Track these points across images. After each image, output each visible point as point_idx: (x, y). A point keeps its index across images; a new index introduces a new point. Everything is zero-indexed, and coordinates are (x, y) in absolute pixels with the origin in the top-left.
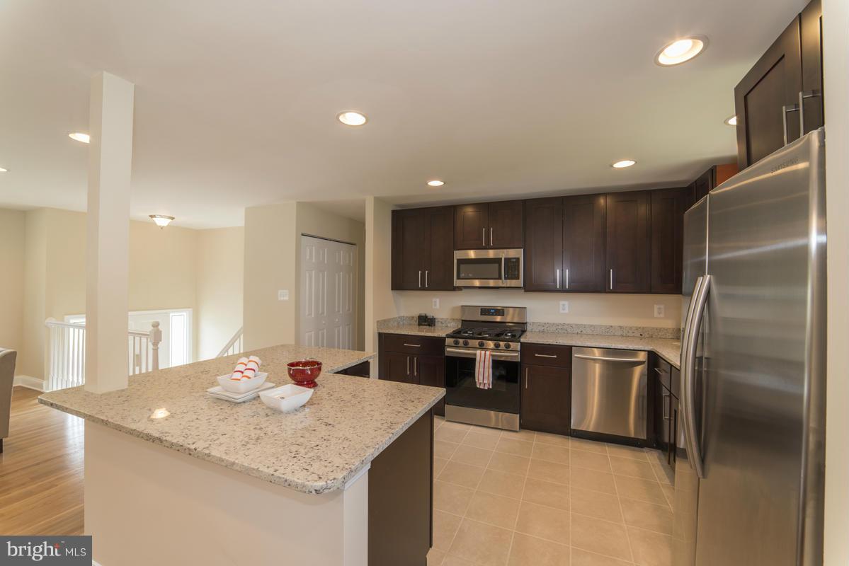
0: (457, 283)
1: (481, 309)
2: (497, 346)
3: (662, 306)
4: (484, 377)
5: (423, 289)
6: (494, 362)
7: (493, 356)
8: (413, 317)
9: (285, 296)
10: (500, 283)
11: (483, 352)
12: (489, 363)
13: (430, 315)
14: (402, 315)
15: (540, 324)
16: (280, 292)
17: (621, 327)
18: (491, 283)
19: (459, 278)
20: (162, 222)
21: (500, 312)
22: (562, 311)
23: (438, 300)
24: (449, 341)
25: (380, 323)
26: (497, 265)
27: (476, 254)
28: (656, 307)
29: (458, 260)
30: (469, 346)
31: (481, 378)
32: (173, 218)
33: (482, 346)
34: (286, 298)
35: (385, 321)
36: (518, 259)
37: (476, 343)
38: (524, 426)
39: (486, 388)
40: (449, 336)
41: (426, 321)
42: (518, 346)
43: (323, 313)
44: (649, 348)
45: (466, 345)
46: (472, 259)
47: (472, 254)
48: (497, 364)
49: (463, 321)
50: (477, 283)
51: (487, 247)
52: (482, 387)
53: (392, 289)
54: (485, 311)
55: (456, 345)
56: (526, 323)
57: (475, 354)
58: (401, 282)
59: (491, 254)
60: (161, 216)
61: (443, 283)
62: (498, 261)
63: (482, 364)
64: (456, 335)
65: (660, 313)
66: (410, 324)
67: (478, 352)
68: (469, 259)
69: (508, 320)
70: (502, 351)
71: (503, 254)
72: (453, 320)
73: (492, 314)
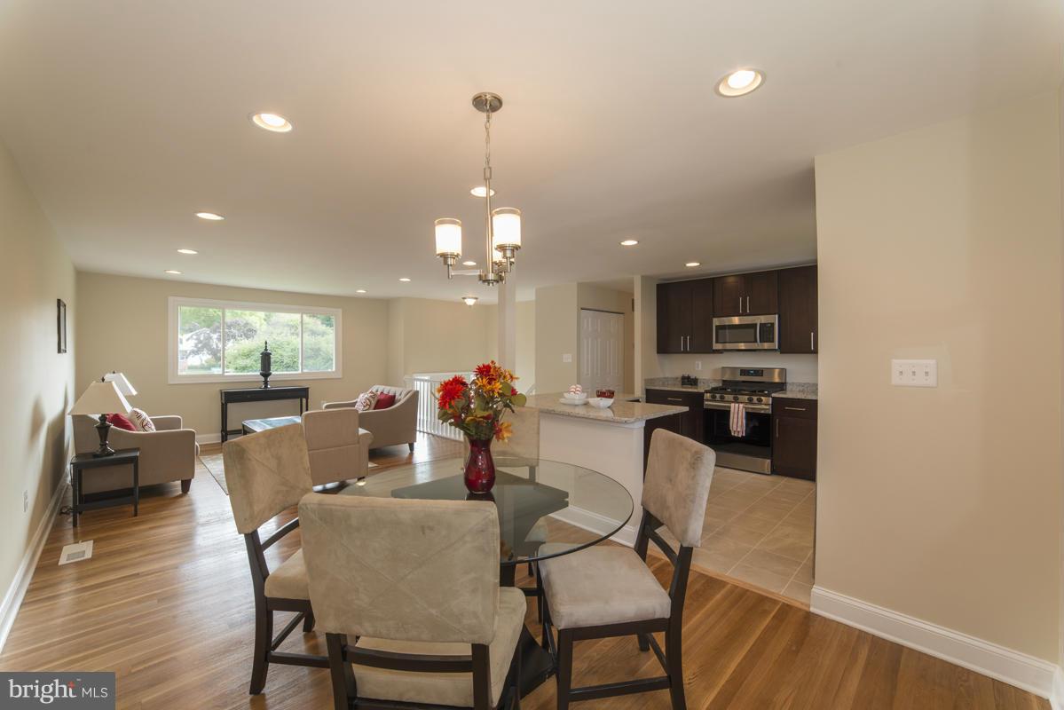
0: (716, 346)
1: (742, 370)
2: (750, 401)
4: (738, 425)
5: (685, 352)
6: (747, 413)
7: (746, 408)
8: (677, 378)
9: (568, 358)
10: (758, 346)
11: (737, 405)
12: (742, 414)
13: (692, 375)
14: (667, 376)
15: (799, 385)
16: (565, 356)
18: (750, 346)
19: (717, 342)
20: (470, 302)
21: (759, 372)
23: (700, 363)
24: (708, 396)
25: (647, 381)
26: (753, 331)
27: (740, 320)
29: (716, 326)
30: (726, 399)
31: (735, 426)
32: (476, 298)
33: (736, 400)
34: (570, 360)
35: (651, 379)
36: (773, 324)
37: (729, 397)
38: (775, 471)
39: (740, 436)
40: (707, 392)
41: (689, 380)
42: (770, 401)
43: (597, 374)
45: (722, 399)
46: (736, 325)
47: (736, 320)
48: (750, 416)
49: (724, 381)
50: (742, 346)
51: (745, 314)
52: (736, 435)
53: (658, 352)
54: (744, 372)
55: (714, 398)
56: (786, 383)
57: (730, 407)
58: (665, 345)
59: (751, 320)
60: (469, 298)
61: (704, 348)
62: (754, 326)
63: (736, 416)
64: (714, 391)
66: (674, 384)
67: (732, 405)
68: (733, 325)
69: (767, 380)
70: (755, 404)
71: (761, 320)
72: (714, 380)
73: (752, 375)
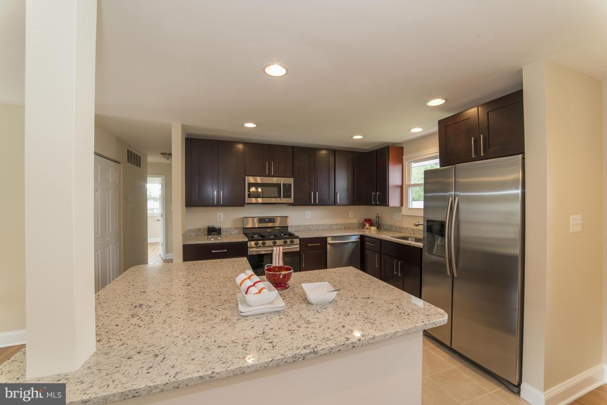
0: (247, 200)
1: (259, 219)
2: (285, 243)
3: (353, 212)
6: (284, 253)
7: (283, 250)
10: (278, 200)
11: (278, 248)
12: (282, 255)
13: (217, 226)
15: (295, 227)
17: (336, 224)
18: (273, 200)
19: (249, 197)
21: (272, 220)
22: (307, 217)
23: (222, 215)
24: (252, 244)
26: (279, 188)
27: (261, 180)
28: (350, 212)
29: (248, 184)
30: (266, 245)
33: (275, 244)
36: (290, 185)
40: (250, 240)
41: (213, 231)
42: (298, 242)
44: (360, 234)
47: (258, 180)
49: (244, 228)
50: (260, 200)
51: (269, 175)
53: (186, 207)
54: (261, 220)
55: (257, 246)
56: (287, 227)
57: (272, 250)
58: (193, 200)
59: (275, 180)
62: (278, 185)
63: (278, 257)
65: (352, 216)
66: (198, 235)
67: (274, 249)
69: (277, 225)
70: (289, 245)
71: (282, 181)
72: (236, 228)
73: (267, 222)
